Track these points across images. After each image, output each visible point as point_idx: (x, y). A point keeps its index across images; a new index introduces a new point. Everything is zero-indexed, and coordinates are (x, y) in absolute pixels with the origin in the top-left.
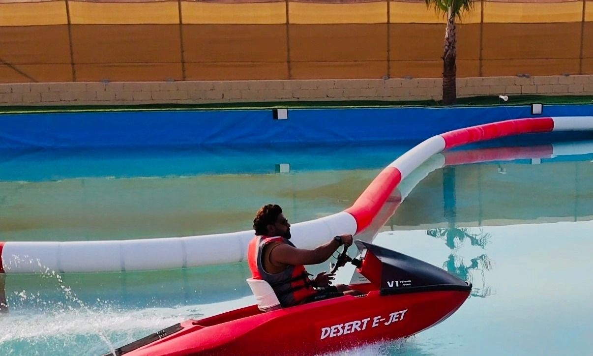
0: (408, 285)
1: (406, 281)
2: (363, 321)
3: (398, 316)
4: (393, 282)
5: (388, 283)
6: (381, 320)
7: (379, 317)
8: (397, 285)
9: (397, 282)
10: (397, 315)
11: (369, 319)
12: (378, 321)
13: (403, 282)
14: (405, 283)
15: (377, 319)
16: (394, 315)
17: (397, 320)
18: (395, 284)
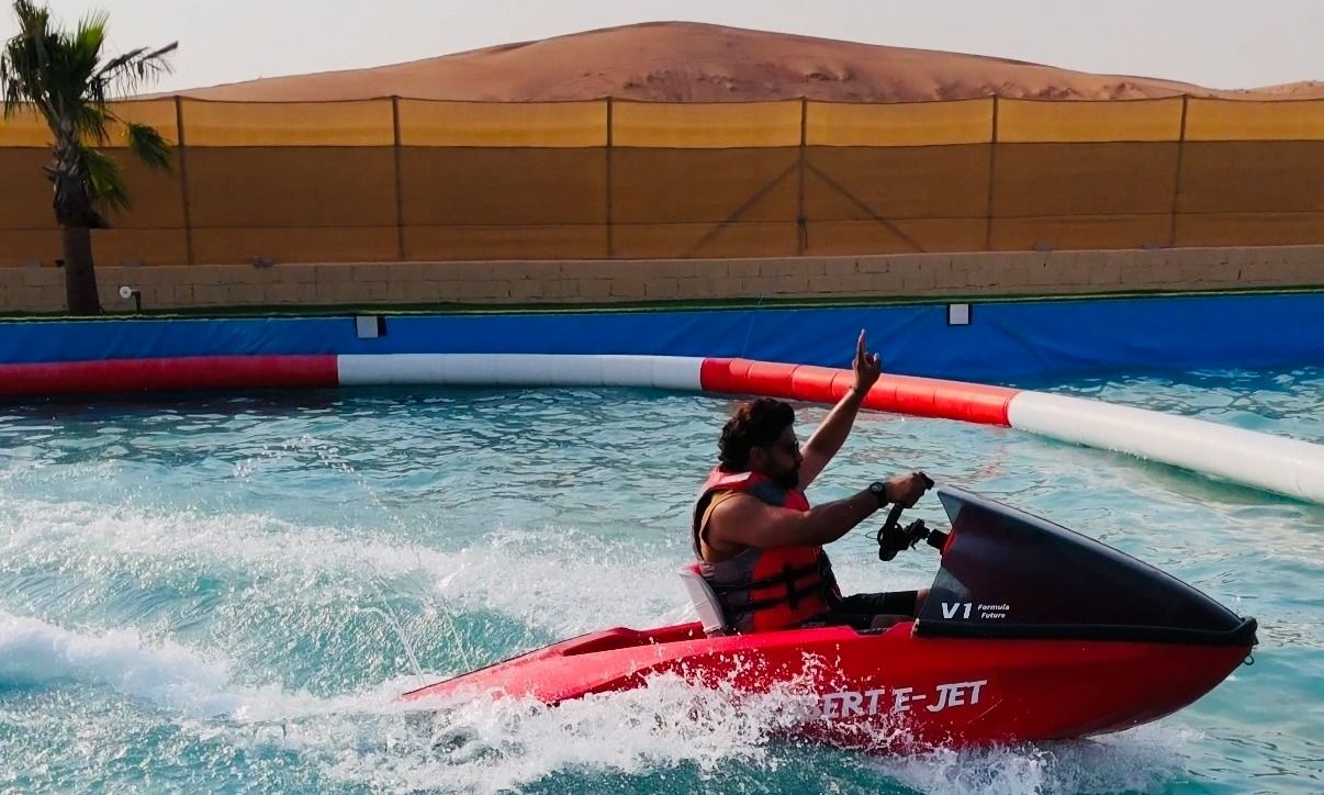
0: (996, 616)
1: (993, 607)
2: (867, 694)
3: (962, 693)
4: (957, 605)
5: (945, 606)
6: (914, 698)
7: (910, 690)
8: (966, 615)
9: (968, 607)
10: (959, 690)
11: (883, 692)
12: (907, 699)
13: (985, 608)
14: (988, 612)
15: (904, 694)
16: (949, 691)
17: (962, 702)
18: (961, 610)
